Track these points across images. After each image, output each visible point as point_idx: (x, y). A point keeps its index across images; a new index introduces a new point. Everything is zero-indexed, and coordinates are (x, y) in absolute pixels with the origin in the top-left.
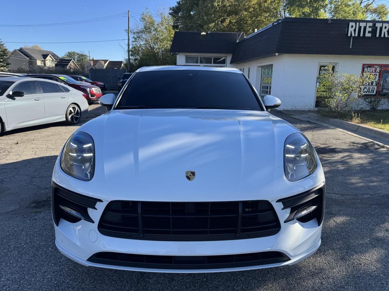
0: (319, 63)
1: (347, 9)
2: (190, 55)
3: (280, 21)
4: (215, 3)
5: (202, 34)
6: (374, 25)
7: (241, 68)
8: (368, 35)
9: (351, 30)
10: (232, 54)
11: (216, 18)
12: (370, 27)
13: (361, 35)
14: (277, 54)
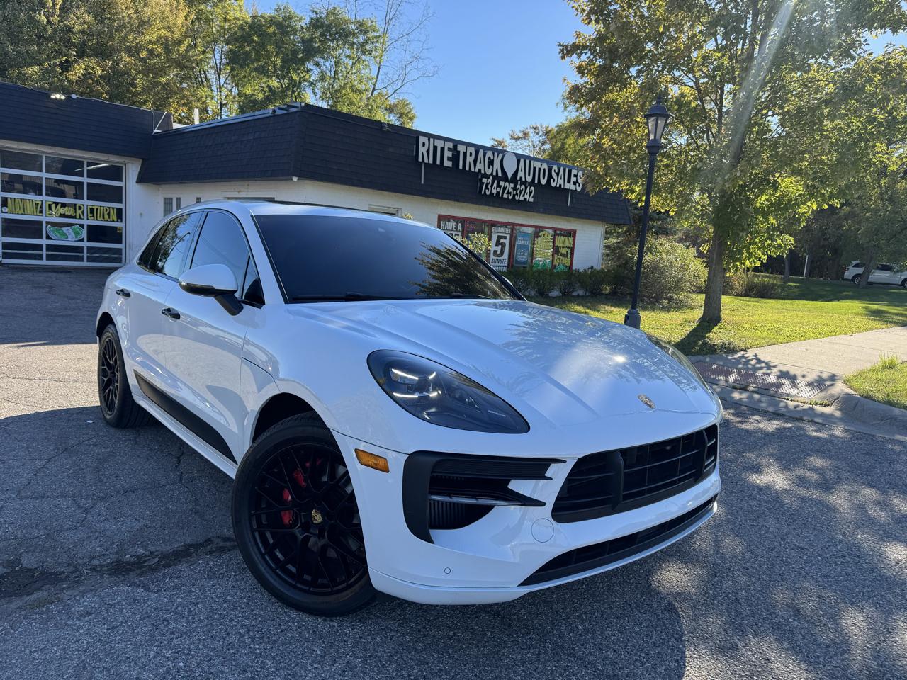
0: (370, 205)
1: (355, 97)
2: (15, 146)
3: (294, 110)
4: (40, 14)
5: (53, 97)
6: (455, 147)
7: (169, 196)
8: (448, 164)
9: (422, 150)
10: (141, 161)
11: (44, 56)
12: (449, 149)
13: (438, 163)
14: (295, 179)
